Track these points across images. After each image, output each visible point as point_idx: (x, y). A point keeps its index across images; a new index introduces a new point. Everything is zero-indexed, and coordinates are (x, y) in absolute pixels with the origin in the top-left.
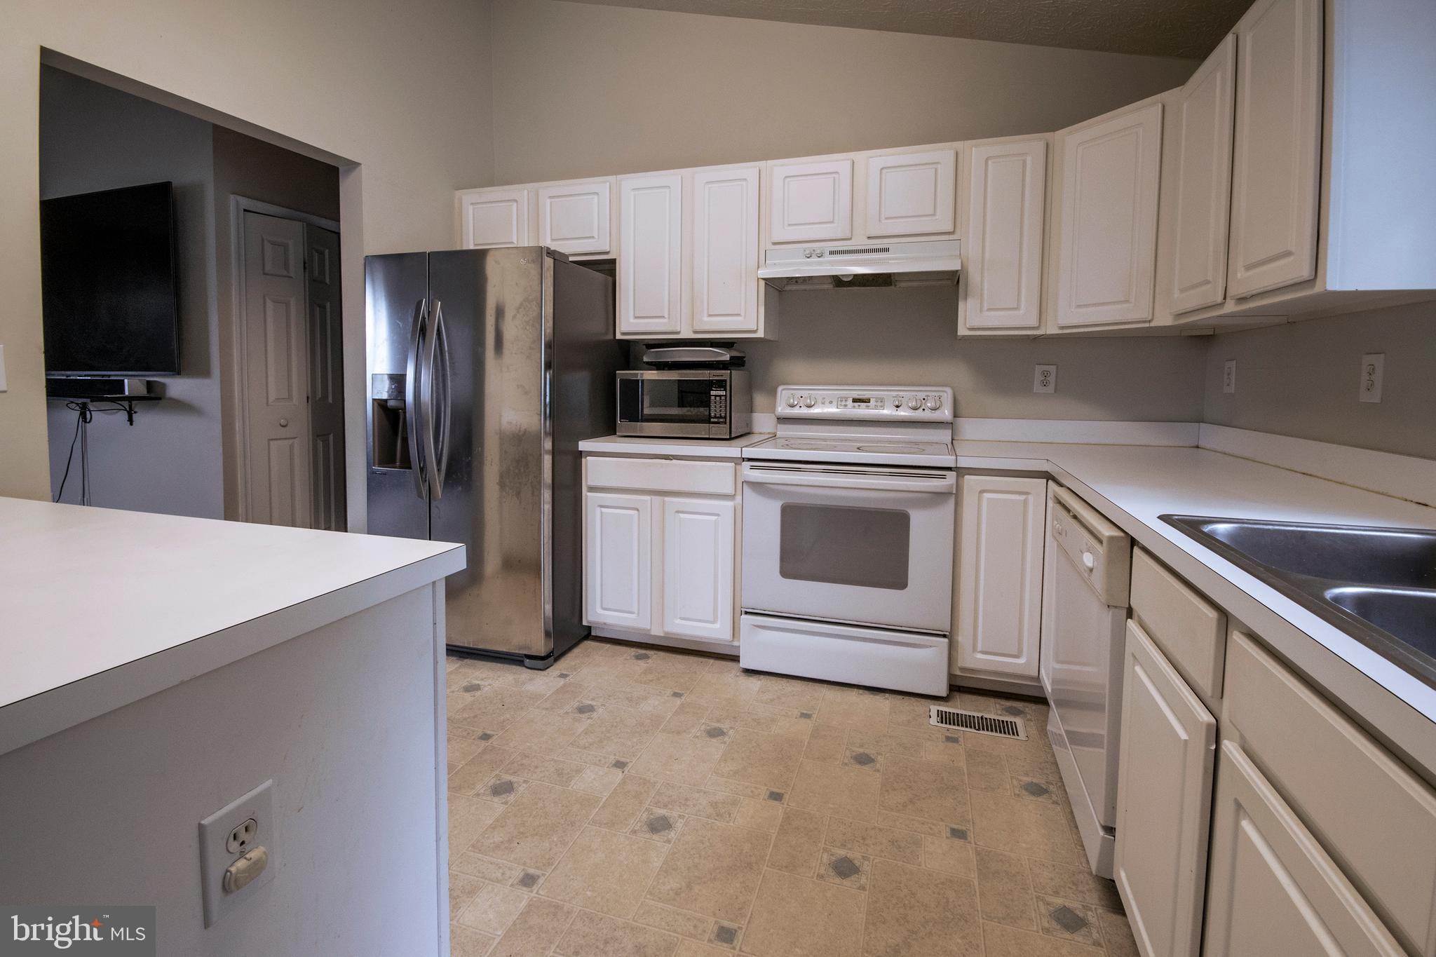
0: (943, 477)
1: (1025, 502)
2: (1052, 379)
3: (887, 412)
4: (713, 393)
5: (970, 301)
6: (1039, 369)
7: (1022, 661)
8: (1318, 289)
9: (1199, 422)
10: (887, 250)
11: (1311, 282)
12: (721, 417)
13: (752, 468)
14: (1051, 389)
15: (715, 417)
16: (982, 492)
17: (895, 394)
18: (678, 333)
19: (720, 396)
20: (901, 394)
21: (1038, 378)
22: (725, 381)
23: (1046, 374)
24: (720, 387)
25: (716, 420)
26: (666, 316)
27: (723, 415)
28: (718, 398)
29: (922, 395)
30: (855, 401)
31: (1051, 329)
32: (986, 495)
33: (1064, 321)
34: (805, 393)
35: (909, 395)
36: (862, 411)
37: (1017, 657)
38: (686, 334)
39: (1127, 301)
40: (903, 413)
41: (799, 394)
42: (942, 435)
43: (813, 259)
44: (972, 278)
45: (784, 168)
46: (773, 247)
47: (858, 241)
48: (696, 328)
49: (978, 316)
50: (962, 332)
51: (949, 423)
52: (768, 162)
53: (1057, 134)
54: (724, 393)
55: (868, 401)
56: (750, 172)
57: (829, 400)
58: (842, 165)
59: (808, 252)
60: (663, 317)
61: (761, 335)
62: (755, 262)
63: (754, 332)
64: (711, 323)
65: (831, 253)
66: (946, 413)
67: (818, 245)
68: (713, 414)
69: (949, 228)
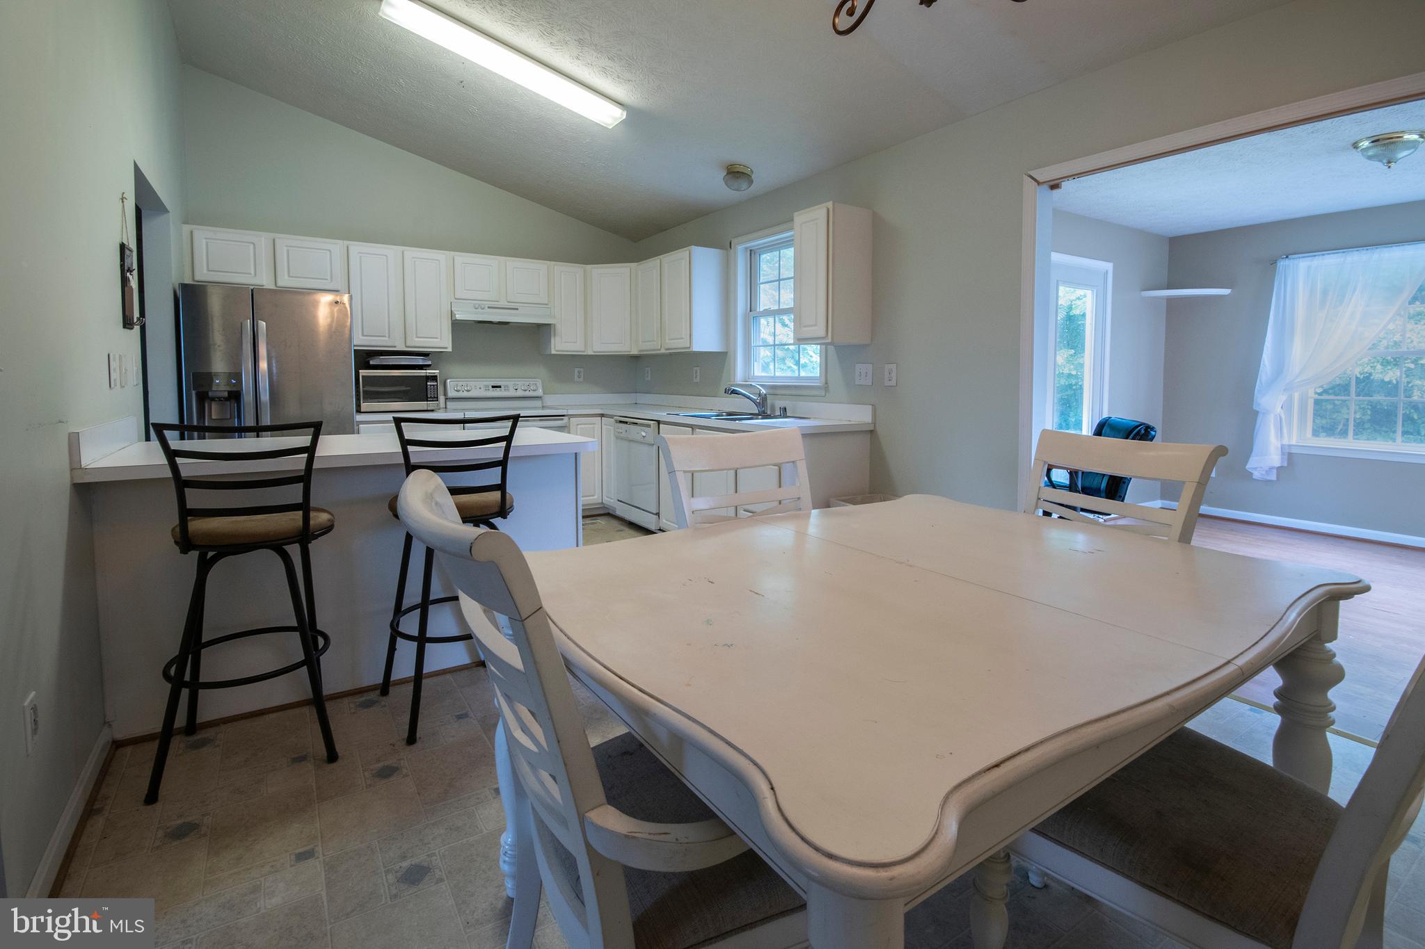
0: (562, 419)
1: (594, 428)
2: (582, 375)
3: (511, 393)
4: (428, 383)
5: (556, 338)
6: (576, 370)
7: (595, 497)
8: (691, 350)
9: (635, 392)
10: (517, 309)
11: (689, 348)
12: (434, 398)
14: (581, 379)
15: (431, 398)
16: (578, 425)
17: (514, 383)
18: (395, 347)
19: (433, 385)
20: (518, 383)
21: (576, 374)
22: (436, 376)
23: (579, 372)
24: (433, 380)
26: (387, 335)
27: (436, 396)
29: (528, 383)
30: (493, 387)
31: (590, 353)
32: (579, 426)
34: (464, 383)
35: (521, 383)
36: (497, 393)
37: (593, 496)
38: (401, 347)
39: (622, 343)
40: (520, 393)
41: (460, 383)
42: (538, 403)
43: (480, 310)
44: (558, 326)
45: (461, 258)
46: (456, 301)
47: (503, 303)
48: (408, 344)
49: (560, 345)
50: (553, 352)
51: (541, 397)
52: (451, 252)
53: (589, 267)
54: (436, 383)
55: (500, 387)
56: (441, 256)
57: (478, 388)
58: (494, 262)
59: (477, 306)
60: (385, 336)
61: (450, 349)
62: (446, 309)
63: (446, 348)
64: (419, 342)
65: (489, 307)
66: (540, 392)
67: (482, 302)
68: (429, 396)
69: (546, 302)
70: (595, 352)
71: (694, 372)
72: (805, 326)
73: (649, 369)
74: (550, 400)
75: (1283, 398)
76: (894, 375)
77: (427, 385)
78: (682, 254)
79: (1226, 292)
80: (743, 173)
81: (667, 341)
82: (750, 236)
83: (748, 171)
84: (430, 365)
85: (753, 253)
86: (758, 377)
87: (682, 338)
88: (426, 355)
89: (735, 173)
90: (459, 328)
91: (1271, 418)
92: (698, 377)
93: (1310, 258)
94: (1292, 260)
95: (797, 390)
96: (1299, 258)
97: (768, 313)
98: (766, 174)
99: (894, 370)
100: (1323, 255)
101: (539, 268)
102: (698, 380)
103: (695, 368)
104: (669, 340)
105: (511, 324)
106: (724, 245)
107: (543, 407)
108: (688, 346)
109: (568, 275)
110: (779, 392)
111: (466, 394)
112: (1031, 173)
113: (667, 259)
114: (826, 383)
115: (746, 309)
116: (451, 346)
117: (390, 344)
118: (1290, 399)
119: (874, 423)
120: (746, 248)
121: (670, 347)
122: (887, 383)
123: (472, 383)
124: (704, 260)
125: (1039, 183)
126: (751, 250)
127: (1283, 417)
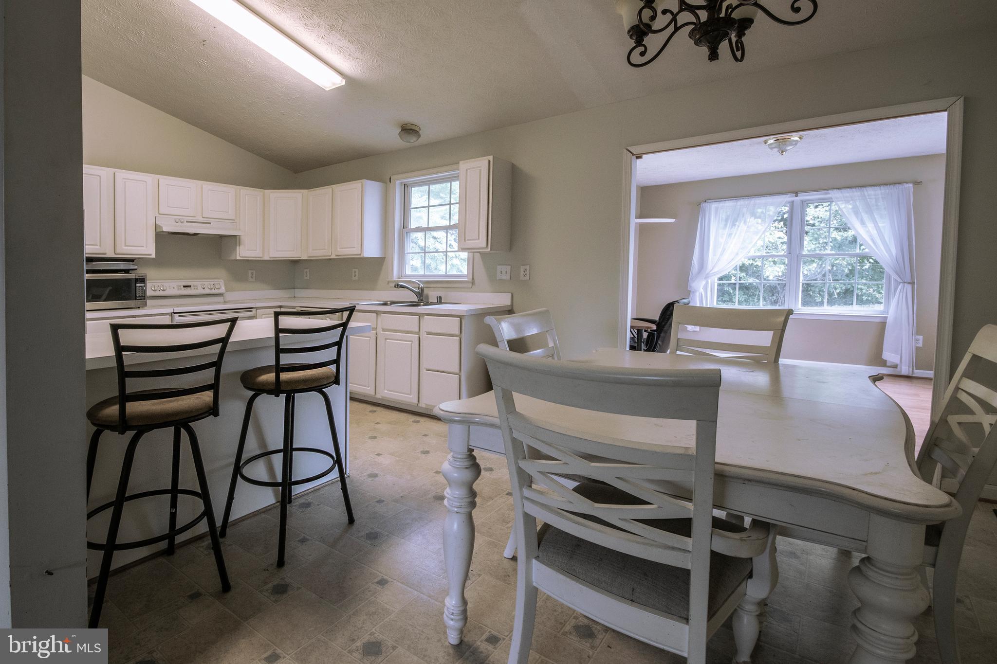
0: (251, 311)
2: (254, 275)
3: (200, 291)
4: (137, 285)
5: (241, 247)
6: (250, 272)
8: (361, 256)
9: (294, 289)
10: (210, 223)
11: (360, 255)
12: (142, 296)
13: (179, 316)
14: (254, 279)
15: (139, 297)
17: (201, 283)
18: (105, 254)
19: (142, 286)
20: (204, 283)
22: (144, 279)
23: (252, 274)
24: (141, 281)
25: (139, 298)
26: (98, 244)
27: (143, 295)
28: (140, 287)
29: (212, 283)
30: (184, 287)
31: (267, 258)
33: (271, 256)
34: (160, 284)
35: (206, 283)
36: (188, 291)
38: (110, 254)
39: (293, 251)
40: (207, 291)
41: (157, 285)
42: (220, 299)
43: (180, 224)
44: (242, 238)
45: (165, 180)
46: (160, 216)
47: (200, 219)
48: (117, 252)
49: (244, 252)
50: (238, 258)
51: (223, 294)
52: (156, 175)
53: (267, 191)
54: (144, 285)
55: (190, 286)
56: (150, 179)
57: (172, 287)
58: (193, 185)
59: (177, 220)
60: (97, 245)
61: (154, 256)
62: (151, 223)
63: (150, 255)
64: (126, 249)
65: (187, 222)
66: (222, 290)
67: (181, 217)
68: (138, 295)
69: (234, 218)
70: (270, 258)
71: (353, 272)
72: (468, 240)
73: (308, 270)
74: (229, 296)
75: (704, 283)
76: (528, 272)
77: (136, 286)
78: (356, 185)
79: (672, 220)
80: (415, 130)
81: (339, 250)
82: (406, 175)
83: (417, 129)
84: (136, 269)
85: (406, 186)
86: (409, 275)
87: (354, 248)
88: (132, 260)
89: (408, 130)
90: (163, 238)
91: (697, 294)
92: (357, 277)
93: (718, 203)
94: (708, 204)
95: (450, 284)
96: (713, 202)
97: (419, 229)
98: (429, 132)
99: (528, 269)
100: (725, 201)
101: (227, 192)
102: (357, 278)
103: (354, 270)
104: (340, 248)
105: (199, 235)
106: (385, 180)
107: (225, 302)
108: (360, 253)
109: (250, 196)
110: (432, 285)
111: (162, 293)
112: (628, 148)
113: (340, 189)
114: (473, 279)
115: (401, 226)
116: (155, 253)
117: (102, 252)
118: (707, 283)
119: (512, 305)
120: (401, 183)
121: (339, 254)
122: (522, 278)
123: (167, 284)
124: (372, 190)
125: (633, 154)
126: (405, 185)
127: (703, 293)
